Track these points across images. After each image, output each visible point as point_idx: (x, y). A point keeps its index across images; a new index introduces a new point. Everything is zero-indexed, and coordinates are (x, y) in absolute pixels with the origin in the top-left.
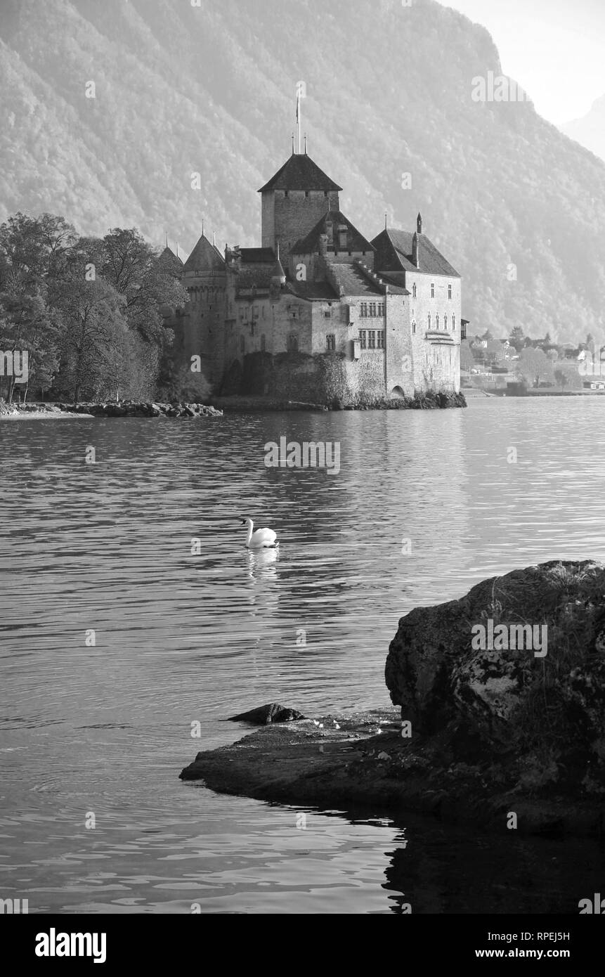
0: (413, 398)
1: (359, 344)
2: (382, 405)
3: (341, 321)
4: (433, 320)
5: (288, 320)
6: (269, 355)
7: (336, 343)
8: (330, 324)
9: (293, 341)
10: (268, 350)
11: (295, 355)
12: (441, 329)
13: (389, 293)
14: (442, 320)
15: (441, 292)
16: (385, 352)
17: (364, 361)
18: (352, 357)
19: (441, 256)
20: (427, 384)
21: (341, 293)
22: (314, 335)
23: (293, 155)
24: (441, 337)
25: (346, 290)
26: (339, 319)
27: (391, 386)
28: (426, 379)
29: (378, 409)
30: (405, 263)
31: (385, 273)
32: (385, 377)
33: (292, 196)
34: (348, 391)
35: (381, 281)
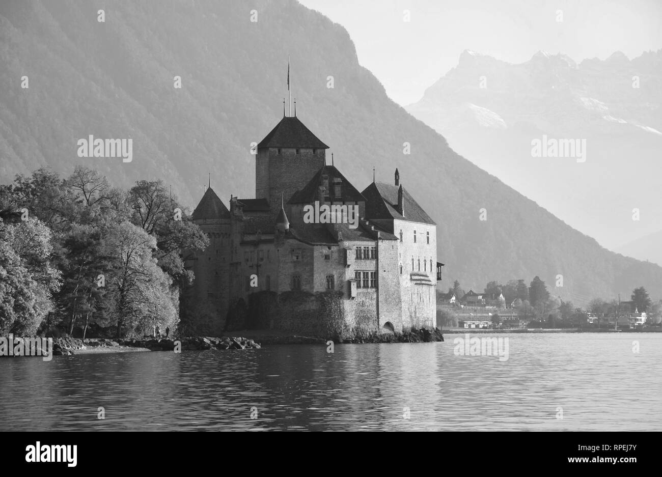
0: (401, 332)
1: (355, 284)
2: (376, 339)
3: (339, 263)
4: (416, 263)
5: (291, 262)
6: (274, 294)
7: (335, 283)
8: (329, 266)
9: (296, 281)
10: (272, 290)
11: (298, 293)
12: (422, 271)
13: (380, 239)
14: (422, 263)
15: (422, 238)
16: (377, 291)
17: (359, 299)
18: (349, 296)
19: (419, 207)
20: (412, 320)
21: (339, 239)
22: (316, 276)
23: (285, 117)
24: (422, 278)
25: (343, 235)
26: (337, 261)
27: (382, 322)
28: (411, 316)
29: (372, 342)
30: (393, 212)
31: (375, 220)
32: (378, 314)
33: (285, 153)
34: (346, 326)
35: (373, 227)
